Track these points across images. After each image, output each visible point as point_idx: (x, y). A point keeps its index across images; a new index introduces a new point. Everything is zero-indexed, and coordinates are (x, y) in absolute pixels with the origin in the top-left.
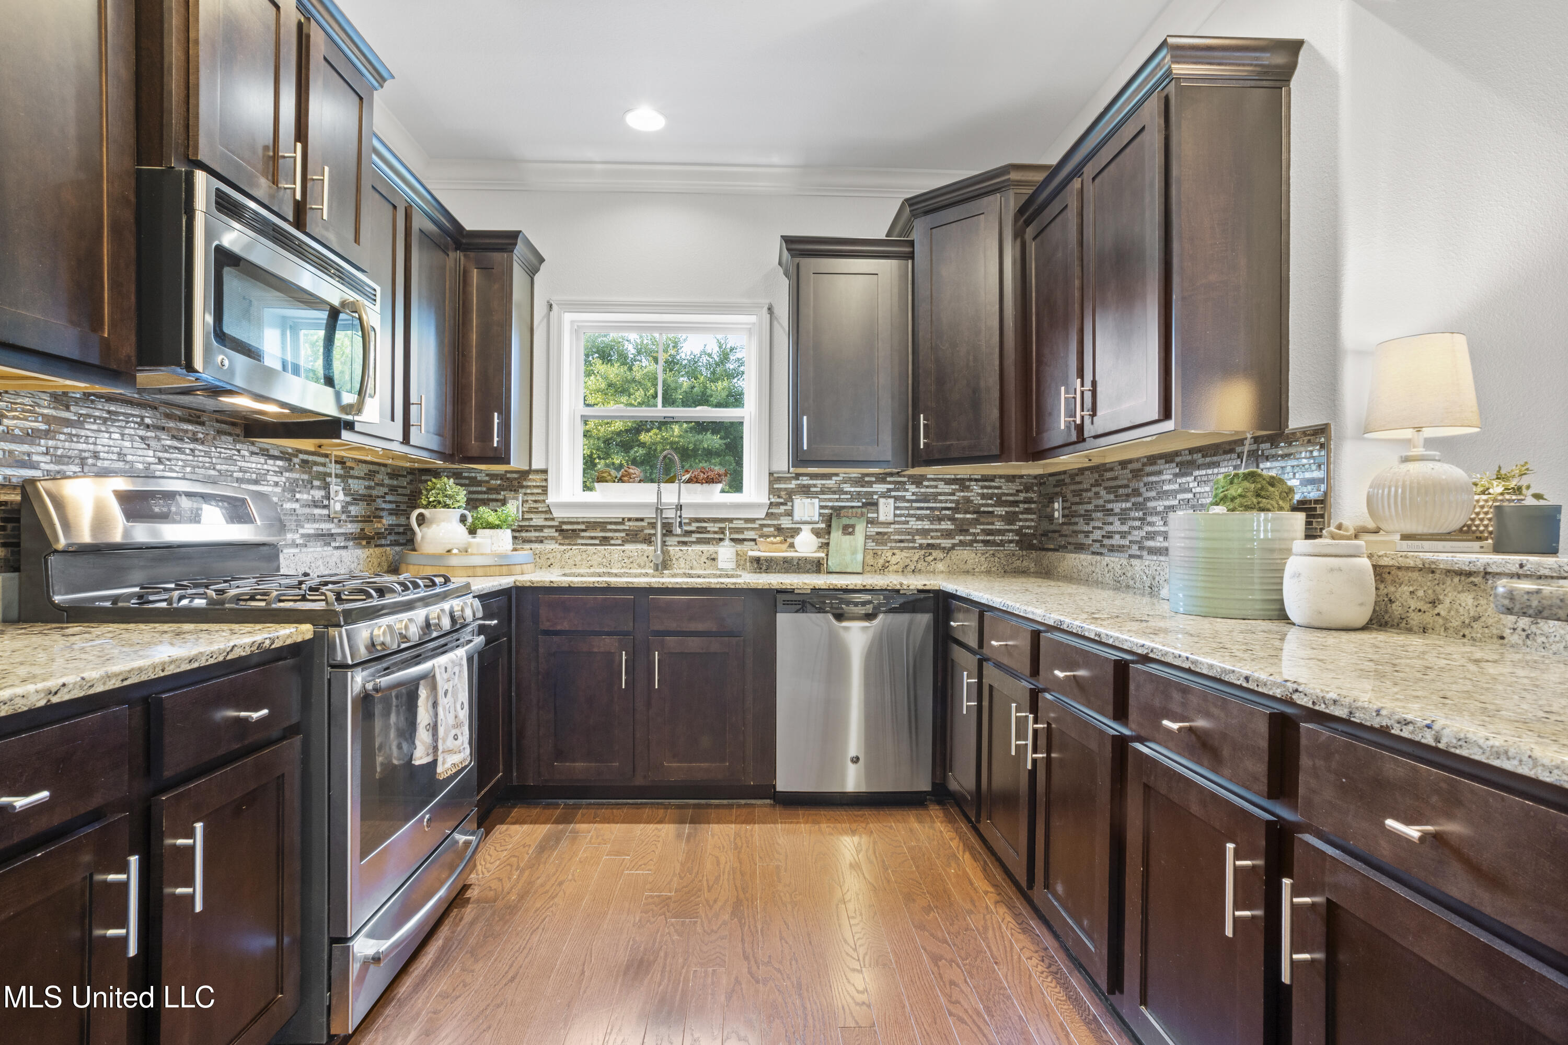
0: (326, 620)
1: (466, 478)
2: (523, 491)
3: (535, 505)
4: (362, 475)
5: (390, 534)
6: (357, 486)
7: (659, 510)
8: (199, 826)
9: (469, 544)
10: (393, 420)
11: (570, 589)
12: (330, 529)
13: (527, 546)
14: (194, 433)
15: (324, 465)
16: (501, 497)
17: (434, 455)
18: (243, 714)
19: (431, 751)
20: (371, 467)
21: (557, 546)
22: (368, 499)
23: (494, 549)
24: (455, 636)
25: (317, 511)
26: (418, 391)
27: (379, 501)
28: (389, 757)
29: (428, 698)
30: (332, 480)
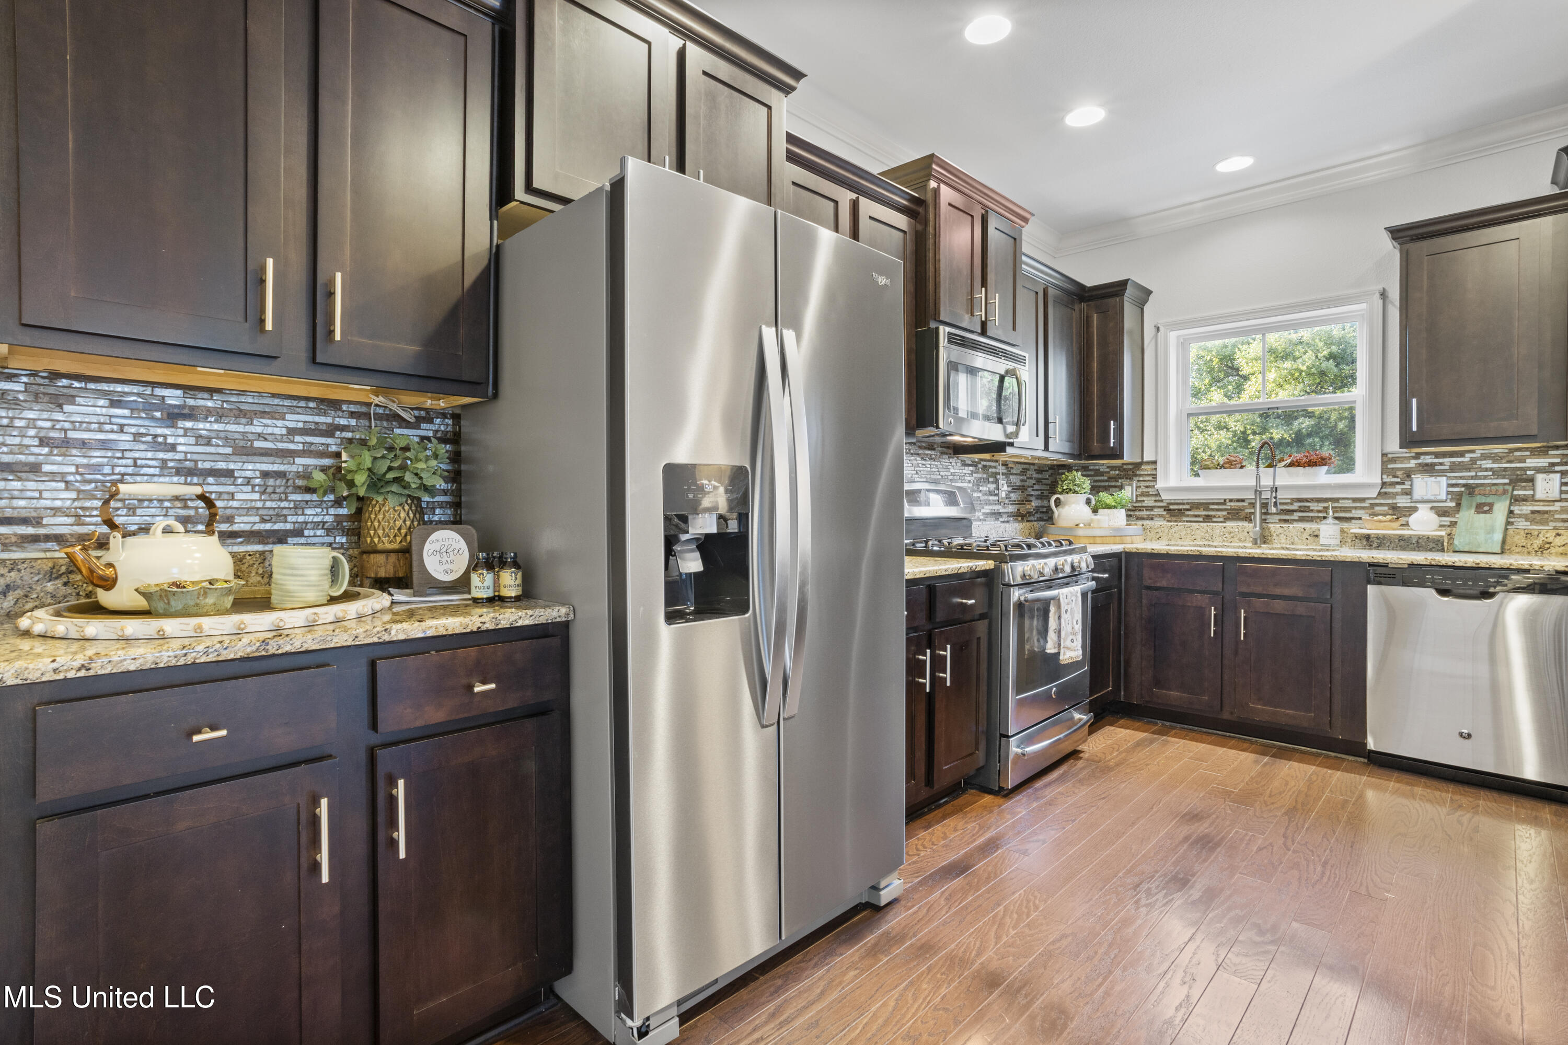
0: (1001, 559)
1: (1091, 470)
2: (1137, 478)
3: (1147, 490)
4: (1018, 472)
5: (1037, 513)
6: (1015, 480)
7: (1258, 492)
8: (949, 646)
9: (1092, 520)
10: (1037, 436)
11: (1168, 556)
12: (998, 510)
13: (1140, 523)
14: (931, 455)
15: (995, 467)
16: (1119, 484)
17: (1066, 456)
18: (964, 601)
19: (1056, 646)
20: (1024, 466)
21: (1165, 523)
22: (1022, 488)
23: (1111, 524)
24: (1075, 579)
25: (991, 498)
26: (1055, 414)
27: (1030, 489)
28: (1032, 647)
29: (1055, 612)
30: (1000, 477)
